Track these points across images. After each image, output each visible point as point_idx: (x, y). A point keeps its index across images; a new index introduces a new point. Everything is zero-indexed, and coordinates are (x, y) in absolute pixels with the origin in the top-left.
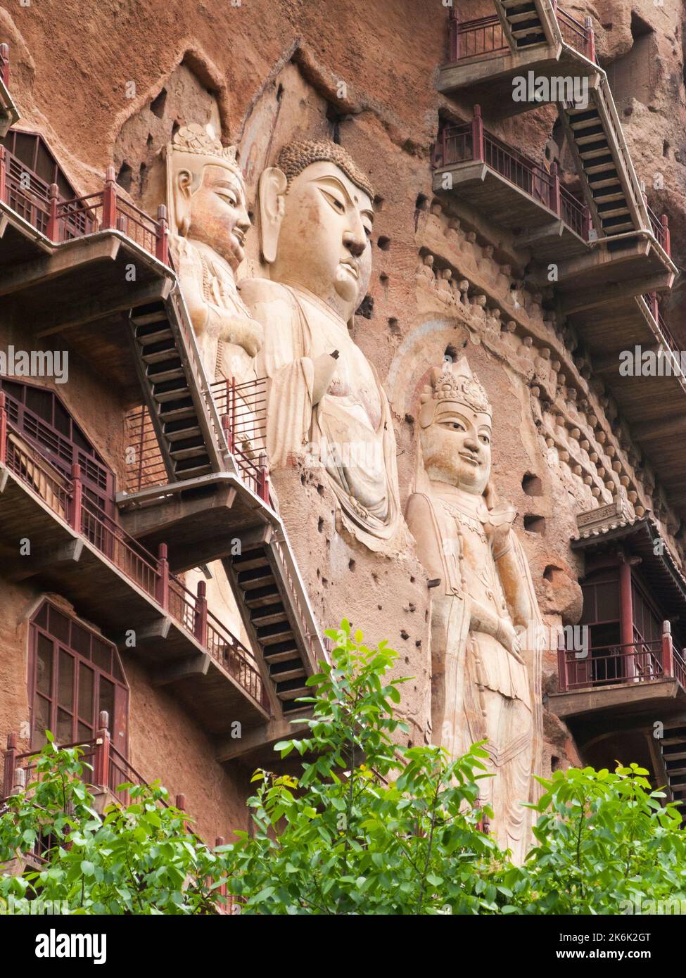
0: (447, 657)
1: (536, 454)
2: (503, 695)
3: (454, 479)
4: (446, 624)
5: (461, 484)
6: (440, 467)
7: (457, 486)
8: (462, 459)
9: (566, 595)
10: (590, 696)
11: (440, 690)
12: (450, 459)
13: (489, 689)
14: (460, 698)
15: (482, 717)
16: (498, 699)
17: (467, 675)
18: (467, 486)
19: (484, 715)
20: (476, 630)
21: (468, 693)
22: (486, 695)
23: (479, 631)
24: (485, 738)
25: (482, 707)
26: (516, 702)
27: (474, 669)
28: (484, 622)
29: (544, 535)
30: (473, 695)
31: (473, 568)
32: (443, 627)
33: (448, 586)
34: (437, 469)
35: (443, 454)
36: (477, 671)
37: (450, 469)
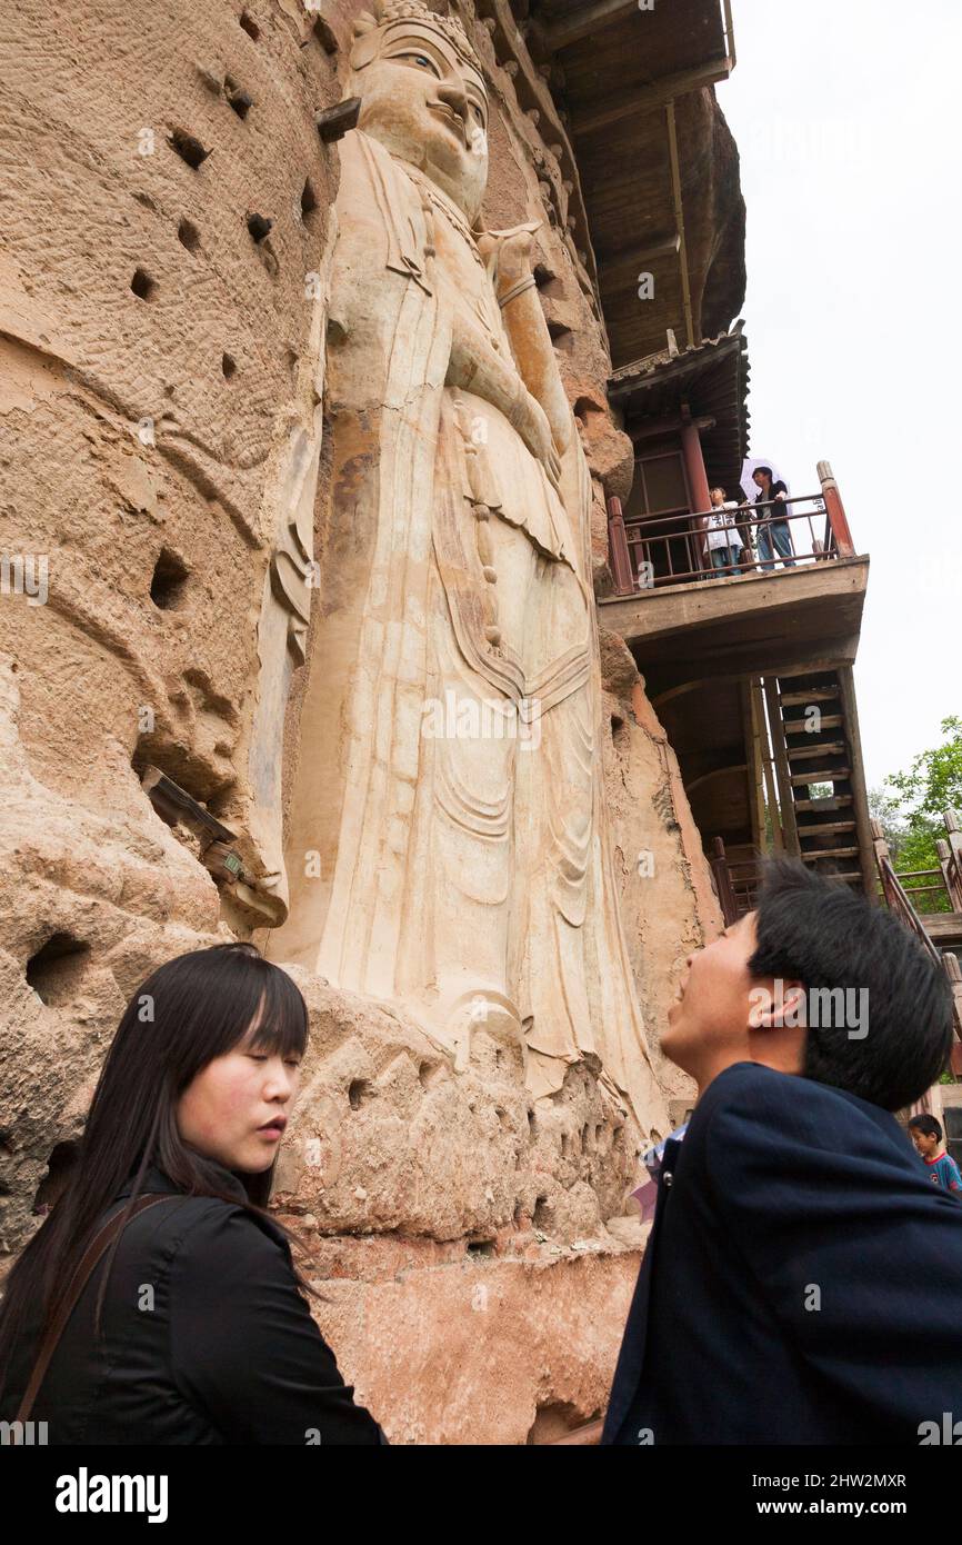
0: (387, 415)
1: (552, 249)
2: (533, 541)
3: (416, 150)
4: (385, 335)
5: (431, 165)
6: (387, 125)
7: (423, 168)
8: (433, 114)
9: (610, 451)
10: (684, 600)
11: (365, 499)
12: (409, 106)
13: (502, 518)
14: (421, 527)
15: (484, 584)
16: (523, 550)
17: (441, 474)
18: (443, 176)
19: (491, 579)
20: (466, 388)
21: (446, 517)
22: (494, 530)
23: (473, 392)
24: (495, 642)
25: (485, 559)
26: (562, 570)
27: (462, 464)
28: (484, 370)
29: (571, 353)
30: (460, 527)
31: (458, 284)
32: (379, 346)
33: (394, 249)
34: (381, 129)
35: (394, 98)
36: (470, 467)
37: (409, 128)
